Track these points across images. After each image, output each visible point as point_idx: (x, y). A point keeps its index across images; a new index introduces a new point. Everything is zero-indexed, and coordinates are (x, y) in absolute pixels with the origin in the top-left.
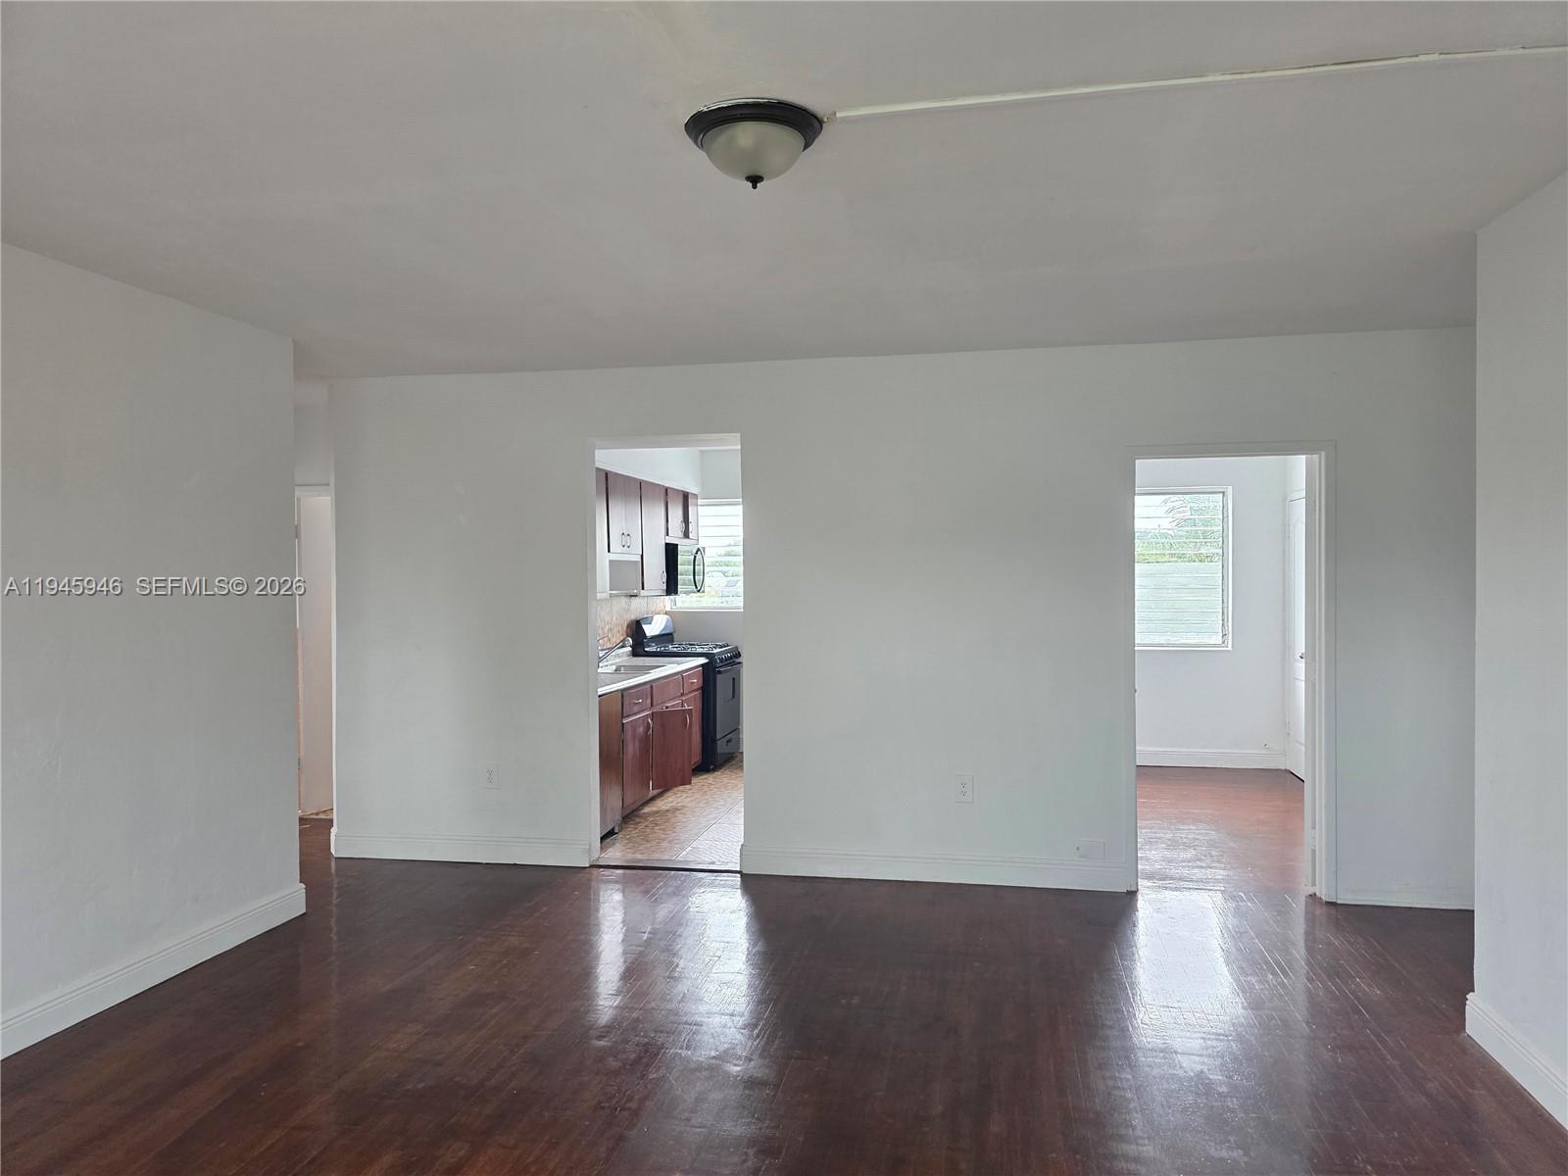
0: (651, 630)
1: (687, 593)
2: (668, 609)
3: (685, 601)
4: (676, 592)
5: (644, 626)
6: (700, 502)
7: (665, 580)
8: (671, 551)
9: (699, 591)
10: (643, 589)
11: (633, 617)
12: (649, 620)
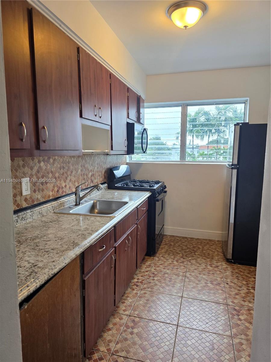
0: (119, 173)
1: (138, 153)
2: (128, 161)
3: (137, 157)
4: (133, 153)
5: (114, 171)
6: (145, 104)
7: (126, 145)
8: (130, 127)
9: (144, 152)
10: (112, 149)
11: (108, 166)
12: (117, 168)
